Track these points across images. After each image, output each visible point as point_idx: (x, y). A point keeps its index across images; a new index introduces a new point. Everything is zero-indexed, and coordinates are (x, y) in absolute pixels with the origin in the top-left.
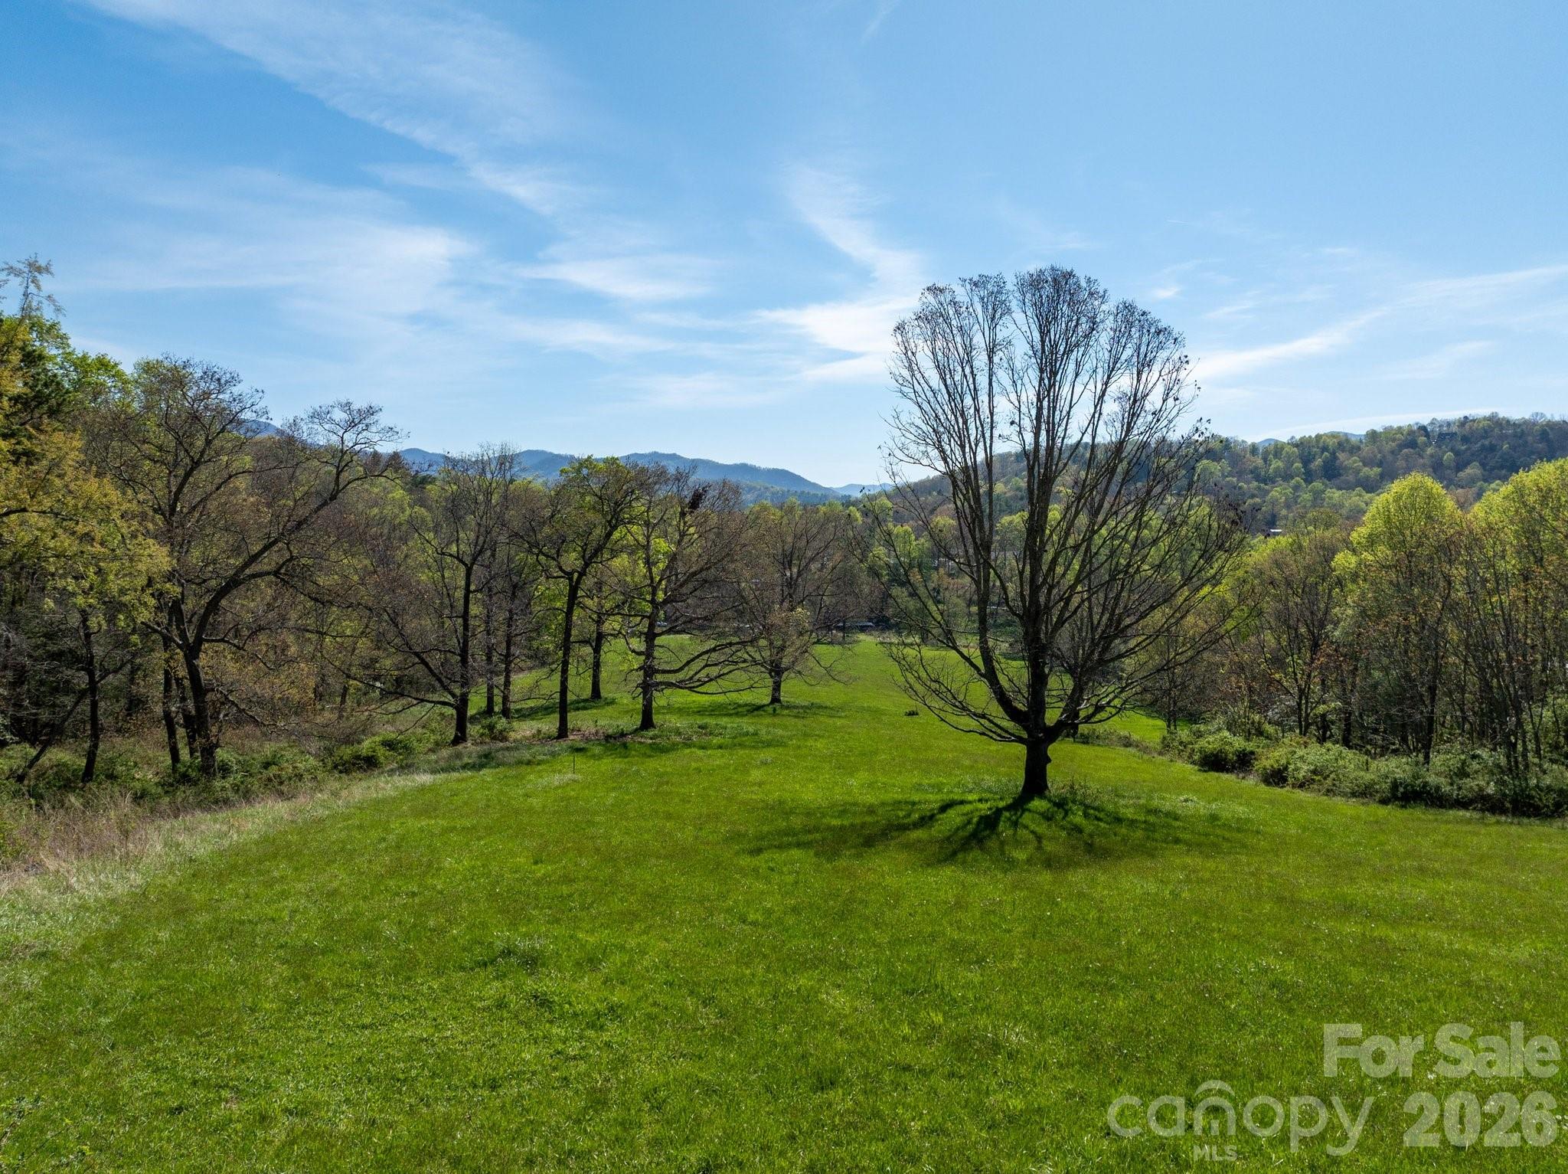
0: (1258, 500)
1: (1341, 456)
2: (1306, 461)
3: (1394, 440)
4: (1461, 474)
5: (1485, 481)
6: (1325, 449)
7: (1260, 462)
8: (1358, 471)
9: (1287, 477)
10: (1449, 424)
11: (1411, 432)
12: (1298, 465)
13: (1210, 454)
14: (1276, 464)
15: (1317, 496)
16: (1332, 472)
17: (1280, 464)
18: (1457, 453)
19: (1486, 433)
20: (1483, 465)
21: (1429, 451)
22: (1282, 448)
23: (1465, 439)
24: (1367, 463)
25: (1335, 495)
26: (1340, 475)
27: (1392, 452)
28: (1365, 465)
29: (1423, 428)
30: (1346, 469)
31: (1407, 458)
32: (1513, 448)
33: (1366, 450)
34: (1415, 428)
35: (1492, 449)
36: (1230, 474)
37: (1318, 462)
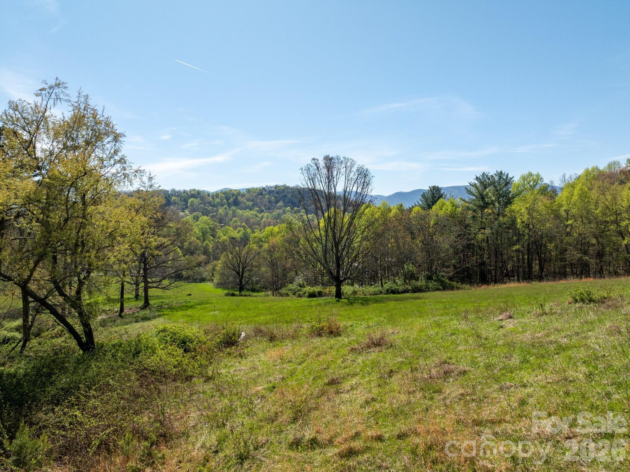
0: (214, 214)
1: (239, 198)
2: (227, 199)
3: (255, 192)
4: (277, 205)
5: (285, 207)
6: (233, 195)
7: (211, 199)
8: (245, 203)
9: (222, 205)
10: (271, 187)
11: (260, 190)
12: (225, 201)
13: (193, 196)
14: (218, 200)
15: (234, 212)
16: (236, 203)
17: (219, 200)
18: (275, 197)
19: (283, 191)
20: (284, 202)
21: (267, 196)
22: (219, 195)
23: (277, 193)
24: (248, 200)
25: (240, 212)
26: (239, 204)
27: (255, 197)
28: (247, 201)
29: (264, 188)
30: (241, 202)
31: (260, 199)
32: (292, 196)
33: (247, 196)
34: (261, 188)
35: (286, 196)
36: (201, 204)
37: (232, 200)
